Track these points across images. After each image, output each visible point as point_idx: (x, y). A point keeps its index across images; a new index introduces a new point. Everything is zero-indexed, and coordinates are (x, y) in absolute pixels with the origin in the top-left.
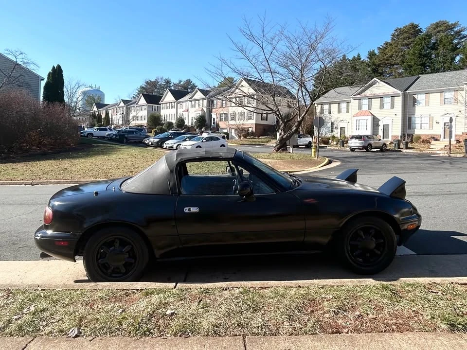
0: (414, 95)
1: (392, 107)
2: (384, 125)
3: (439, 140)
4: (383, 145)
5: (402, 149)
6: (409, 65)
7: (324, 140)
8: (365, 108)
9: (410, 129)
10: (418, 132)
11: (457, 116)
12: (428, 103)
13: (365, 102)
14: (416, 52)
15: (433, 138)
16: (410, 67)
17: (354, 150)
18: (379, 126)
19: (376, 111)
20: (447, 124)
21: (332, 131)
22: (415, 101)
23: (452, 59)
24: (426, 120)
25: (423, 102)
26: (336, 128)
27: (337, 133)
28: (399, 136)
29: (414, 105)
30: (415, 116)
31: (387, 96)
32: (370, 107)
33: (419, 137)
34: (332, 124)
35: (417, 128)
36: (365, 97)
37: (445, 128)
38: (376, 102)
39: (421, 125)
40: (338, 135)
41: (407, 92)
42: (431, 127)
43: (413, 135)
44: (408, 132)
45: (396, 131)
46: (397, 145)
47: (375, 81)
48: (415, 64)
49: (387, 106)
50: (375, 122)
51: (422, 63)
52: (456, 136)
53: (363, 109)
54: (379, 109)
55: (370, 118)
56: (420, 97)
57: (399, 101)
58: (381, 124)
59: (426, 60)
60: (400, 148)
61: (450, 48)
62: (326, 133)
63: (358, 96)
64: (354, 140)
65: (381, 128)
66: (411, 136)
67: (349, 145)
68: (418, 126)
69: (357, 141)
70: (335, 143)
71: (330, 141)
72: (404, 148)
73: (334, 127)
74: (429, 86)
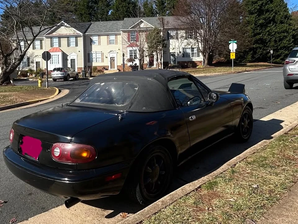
0: (91, 37)
1: (77, 45)
2: (71, 59)
3: (108, 70)
4: (76, 75)
5: (88, 77)
6: (81, 13)
7: (23, 73)
8: (56, 45)
9: (90, 62)
10: (94, 64)
11: (118, 53)
12: (99, 43)
13: (56, 40)
14: (85, 4)
15: (105, 68)
16: (82, 15)
17: (56, 80)
18: (68, 60)
19: (64, 48)
20: (112, 58)
21: (29, 65)
22: (91, 41)
23: (107, 12)
24: (99, 56)
25: (97, 42)
26: (33, 62)
27: (33, 67)
28: (82, 68)
29: (91, 44)
30: (92, 53)
31: (72, 36)
32: (60, 45)
33: (96, 68)
34: (28, 59)
35: (94, 61)
36: (55, 37)
37: (111, 61)
38: (64, 41)
39: (96, 59)
40: (35, 69)
41: (86, 34)
42: (103, 61)
43: (91, 67)
44: (88, 64)
45: (80, 64)
46: (84, 74)
47: (63, 23)
48: (85, 13)
49: (73, 44)
50: (65, 57)
51: (89, 13)
52: (117, 66)
53: (54, 47)
54: (67, 47)
55: (60, 54)
56: (95, 39)
57: (81, 41)
58: (69, 58)
59: (92, 11)
60: (86, 77)
61: (105, 4)
62: (23, 68)
63: (50, 35)
64: (56, 72)
65: (69, 62)
66: (90, 67)
67: (52, 76)
68: (94, 60)
69: (59, 72)
70: (34, 75)
71: (28, 74)
72: (89, 76)
73: (30, 62)
74: (99, 30)
